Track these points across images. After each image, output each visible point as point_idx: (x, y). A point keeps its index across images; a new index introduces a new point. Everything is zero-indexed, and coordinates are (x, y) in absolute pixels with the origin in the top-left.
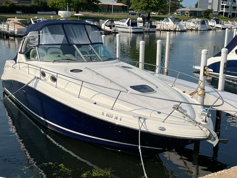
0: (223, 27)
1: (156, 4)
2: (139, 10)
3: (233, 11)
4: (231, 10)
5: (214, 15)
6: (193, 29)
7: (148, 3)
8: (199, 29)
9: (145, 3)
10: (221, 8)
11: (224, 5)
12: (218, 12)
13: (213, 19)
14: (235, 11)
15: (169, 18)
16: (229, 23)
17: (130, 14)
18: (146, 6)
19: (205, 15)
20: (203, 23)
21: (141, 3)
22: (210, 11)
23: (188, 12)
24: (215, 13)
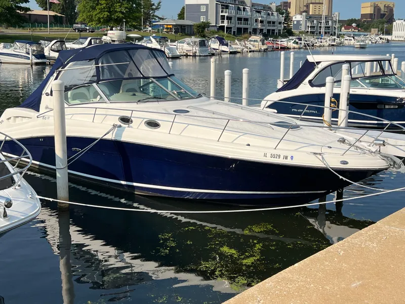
0: (231, 51)
1: (123, 13)
2: (93, 23)
3: (239, 24)
4: (235, 23)
5: (211, 32)
6: (188, 54)
7: (109, 12)
8: (197, 54)
9: (104, 11)
10: (220, 21)
11: (224, 16)
12: (216, 26)
13: (214, 38)
14: (241, 24)
15: (151, 37)
16: (237, 44)
17: (75, 30)
18: (106, 16)
19: (199, 32)
20: (202, 44)
21: (98, 11)
22: (206, 25)
23: (171, 26)
24: (213, 29)
